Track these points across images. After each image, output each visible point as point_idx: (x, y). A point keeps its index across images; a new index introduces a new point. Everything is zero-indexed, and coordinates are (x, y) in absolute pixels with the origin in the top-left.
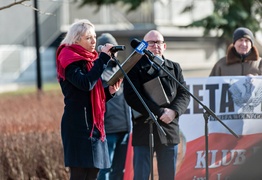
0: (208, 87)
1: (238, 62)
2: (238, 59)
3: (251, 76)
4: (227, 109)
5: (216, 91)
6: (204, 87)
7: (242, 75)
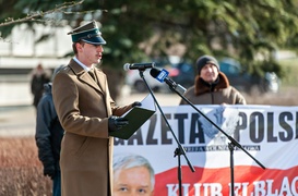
0: (177, 116)
1: (207, 92)
2: (207, 88)
3: (225, 105)
4: (197, 140)
5: (185, 120)
6: (173, 117)
7: (213, 103)
